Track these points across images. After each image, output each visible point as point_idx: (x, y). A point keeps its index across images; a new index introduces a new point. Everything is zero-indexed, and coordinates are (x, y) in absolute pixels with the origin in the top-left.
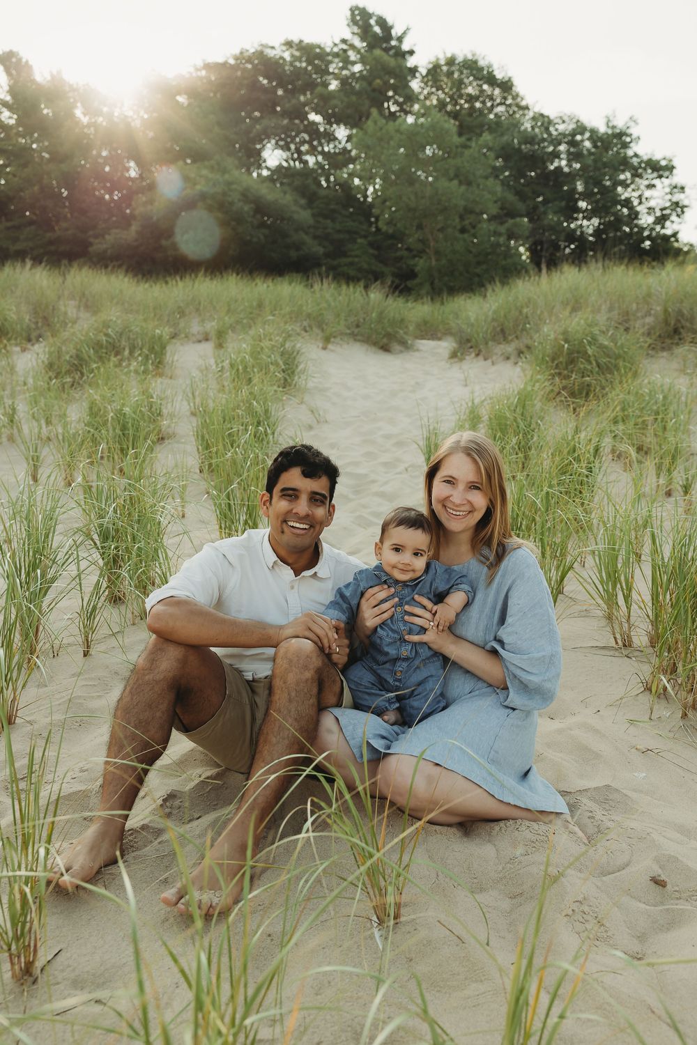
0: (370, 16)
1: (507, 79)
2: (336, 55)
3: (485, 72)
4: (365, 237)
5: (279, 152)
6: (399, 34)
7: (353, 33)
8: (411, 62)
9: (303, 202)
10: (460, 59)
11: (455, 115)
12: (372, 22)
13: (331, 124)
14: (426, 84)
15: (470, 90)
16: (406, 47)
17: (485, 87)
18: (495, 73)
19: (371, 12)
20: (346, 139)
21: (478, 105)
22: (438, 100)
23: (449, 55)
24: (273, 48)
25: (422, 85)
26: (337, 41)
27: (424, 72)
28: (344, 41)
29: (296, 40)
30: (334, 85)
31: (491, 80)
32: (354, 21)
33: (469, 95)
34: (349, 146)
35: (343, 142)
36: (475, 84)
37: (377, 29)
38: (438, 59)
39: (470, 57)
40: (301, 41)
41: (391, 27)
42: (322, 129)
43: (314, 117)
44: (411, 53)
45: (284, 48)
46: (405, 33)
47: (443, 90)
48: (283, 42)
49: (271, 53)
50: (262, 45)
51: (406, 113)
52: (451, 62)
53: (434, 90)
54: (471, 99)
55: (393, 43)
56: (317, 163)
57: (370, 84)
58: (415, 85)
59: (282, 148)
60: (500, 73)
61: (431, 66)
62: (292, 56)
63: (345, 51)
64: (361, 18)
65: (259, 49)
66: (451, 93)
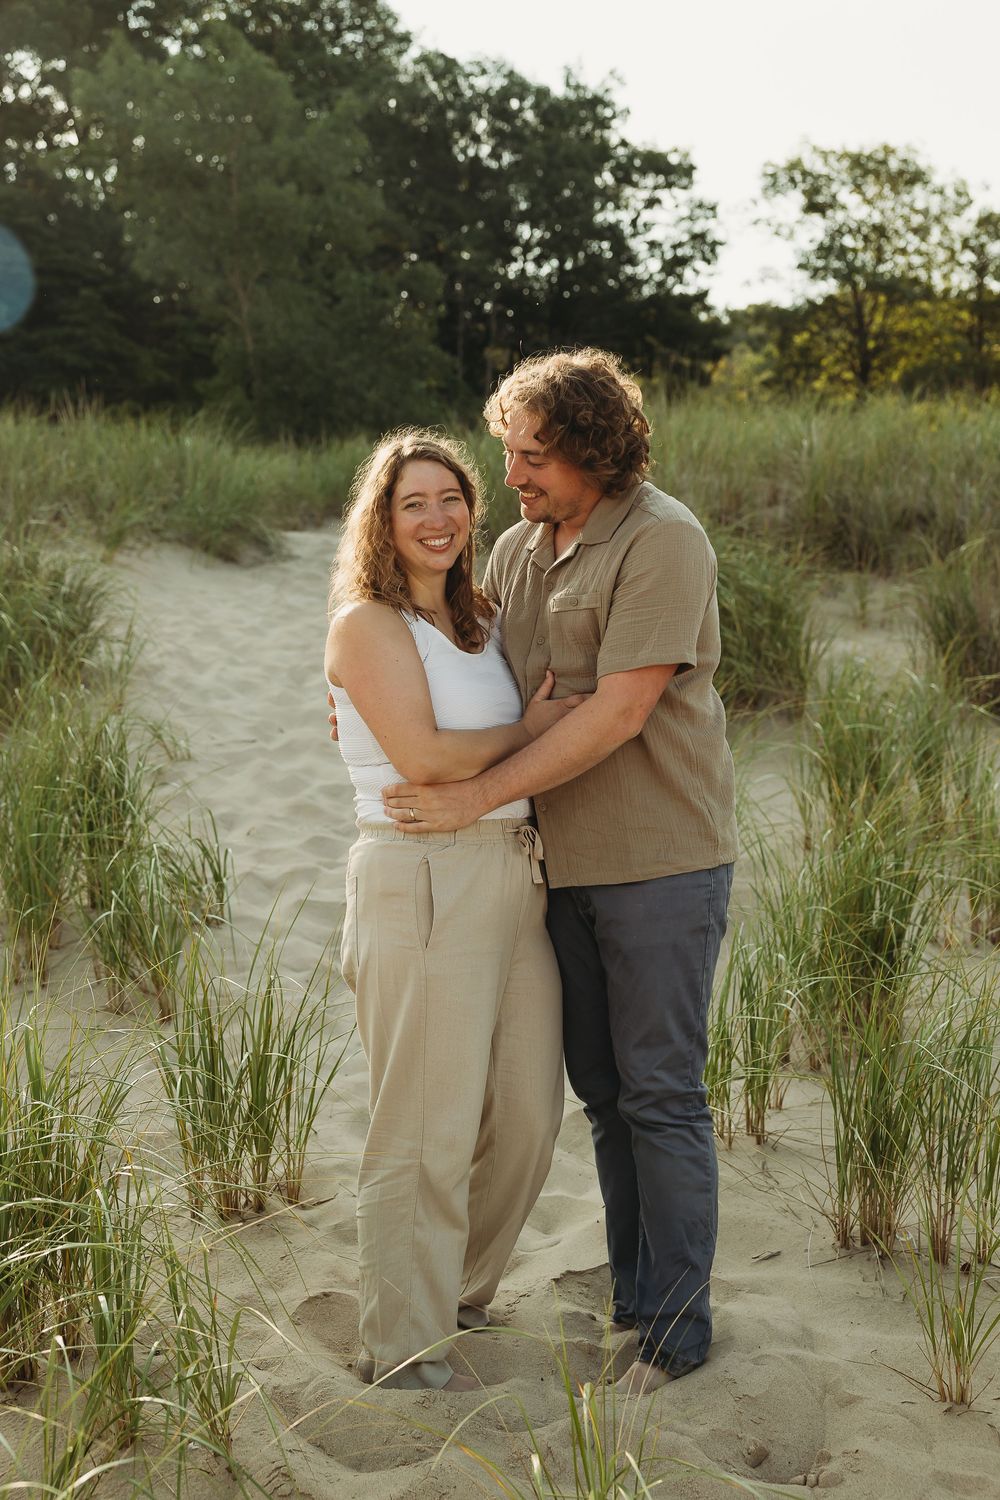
20: (39, 79)
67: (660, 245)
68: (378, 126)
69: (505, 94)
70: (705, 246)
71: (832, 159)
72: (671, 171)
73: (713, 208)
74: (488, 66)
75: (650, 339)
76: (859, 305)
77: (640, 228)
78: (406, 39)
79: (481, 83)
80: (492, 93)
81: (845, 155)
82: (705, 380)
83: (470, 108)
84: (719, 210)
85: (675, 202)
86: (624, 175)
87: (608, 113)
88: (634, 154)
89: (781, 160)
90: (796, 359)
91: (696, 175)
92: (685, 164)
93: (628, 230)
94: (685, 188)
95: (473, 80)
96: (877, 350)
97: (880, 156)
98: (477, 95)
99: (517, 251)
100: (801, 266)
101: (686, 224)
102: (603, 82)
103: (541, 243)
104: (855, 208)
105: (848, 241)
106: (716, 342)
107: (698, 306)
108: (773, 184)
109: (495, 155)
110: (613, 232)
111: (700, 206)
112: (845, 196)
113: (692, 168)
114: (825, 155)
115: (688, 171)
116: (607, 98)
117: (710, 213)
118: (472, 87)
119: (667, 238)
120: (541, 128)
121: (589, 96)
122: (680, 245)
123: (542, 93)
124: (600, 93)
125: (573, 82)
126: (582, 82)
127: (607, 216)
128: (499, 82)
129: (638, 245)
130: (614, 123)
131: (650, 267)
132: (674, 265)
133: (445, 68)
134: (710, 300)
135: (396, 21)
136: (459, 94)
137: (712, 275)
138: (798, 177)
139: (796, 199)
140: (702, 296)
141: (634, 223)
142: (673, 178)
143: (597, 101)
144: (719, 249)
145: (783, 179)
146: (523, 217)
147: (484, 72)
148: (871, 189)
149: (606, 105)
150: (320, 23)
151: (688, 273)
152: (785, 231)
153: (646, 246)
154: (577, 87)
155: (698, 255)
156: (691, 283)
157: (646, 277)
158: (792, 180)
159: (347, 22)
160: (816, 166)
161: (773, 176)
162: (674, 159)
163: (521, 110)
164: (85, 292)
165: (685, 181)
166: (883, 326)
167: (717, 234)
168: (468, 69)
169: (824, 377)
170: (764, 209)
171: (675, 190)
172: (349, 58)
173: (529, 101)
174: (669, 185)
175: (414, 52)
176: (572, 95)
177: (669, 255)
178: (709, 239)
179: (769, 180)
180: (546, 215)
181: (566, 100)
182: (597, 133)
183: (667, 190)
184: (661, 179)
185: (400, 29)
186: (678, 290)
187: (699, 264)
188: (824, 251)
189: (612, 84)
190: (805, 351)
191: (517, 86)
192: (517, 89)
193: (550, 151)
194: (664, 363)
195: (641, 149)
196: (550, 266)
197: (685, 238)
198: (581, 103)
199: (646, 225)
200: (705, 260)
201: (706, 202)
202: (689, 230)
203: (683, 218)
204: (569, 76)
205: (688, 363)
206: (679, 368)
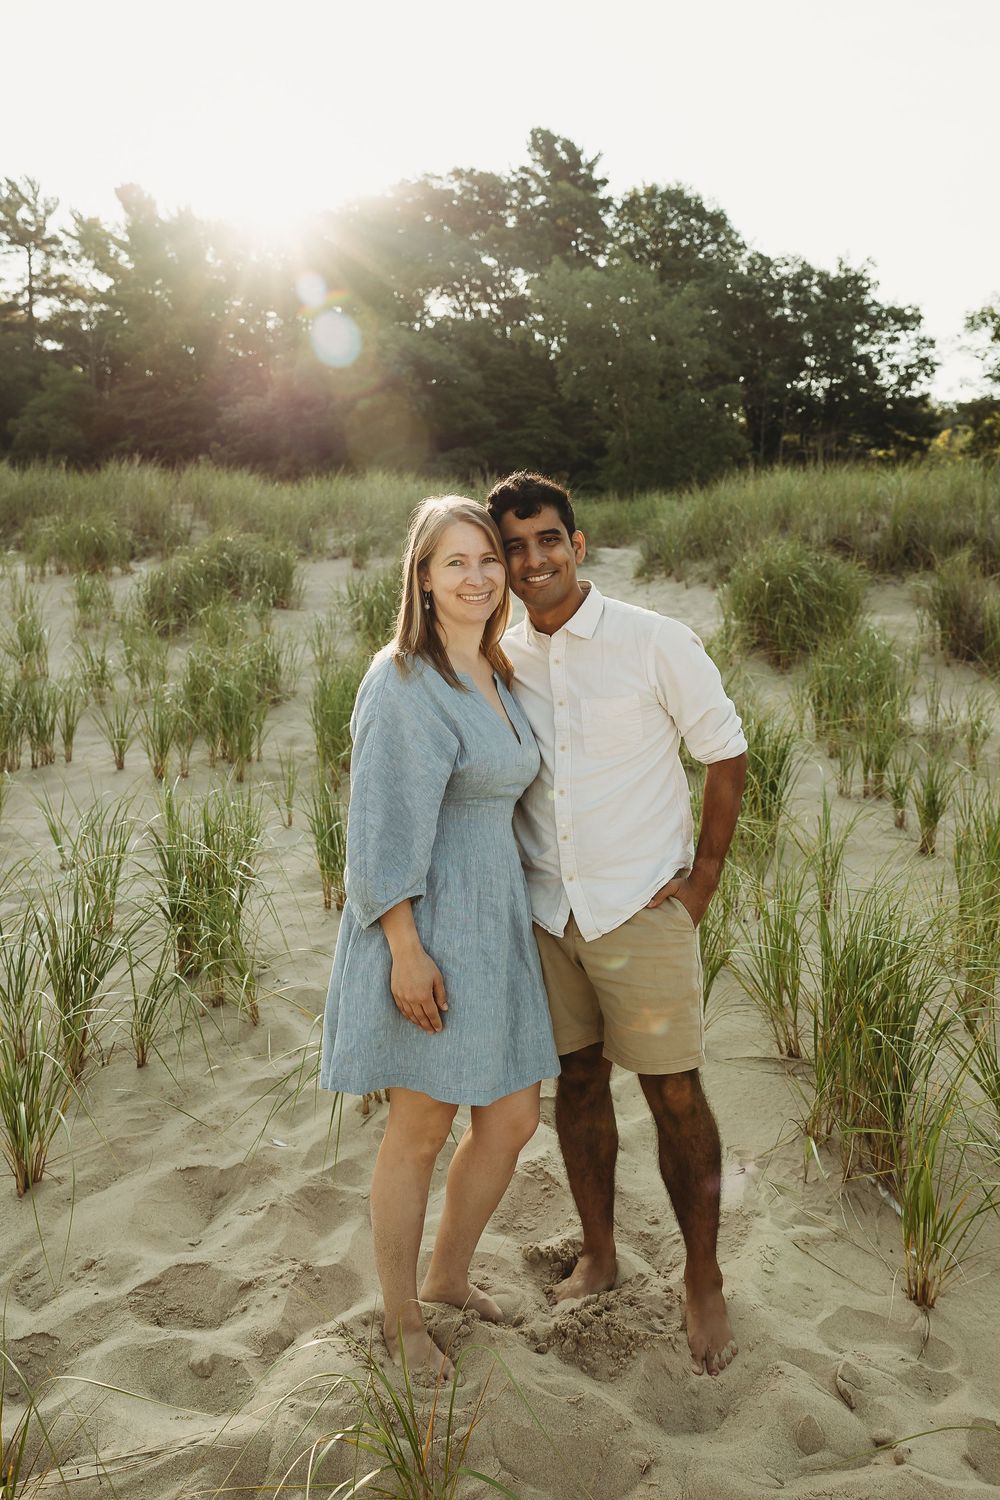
0: (555, 140)
1: (718, 212)
2: (514, 185)
3: (693, 205)
4: (547, 403)
5: (445, 299)
6: (590, 161)
7: (534, 160)
8: (603, 193)
9: (472, 362)
10: (662, 188)
11: (657, 256)
12: (558, 146)
13: (507, 269)
14: (621, 218)
15: (674, 226)
16: (597, 175)
17: (693, 221)
18: (704, 205)
19: (556, 135)
20: (525, 284)
21: (684, 243)
22: (636, 236)
23: (649, 185)
24: (439, 178)
25: (617, 220)
26: (516, 170)
27: (619, 205)
28: (524, 169)
29: (467, 169)
30: (511, 222)
31: (699, 212)
32: (535, 146)
33: (672, 231)
34: (529, 292)
35: (523, 288)
36: (680, 218)
37: (563, 155)
38: (635, 190)
39: (674, 187)
40: (472, 170)
41: (580, 153)
42: (497, 274)
43: (489, 261)
44: (604, 182)
45: (452, 178)
46: (596, 159)
47: (642, 225)
48: (451, 171)
49: (436, 184)
50: (427, 175)
51: (597, 253)
52: (652, 192)
53: (631, 224)
54: (677, 236)
55: (583, 171)
56: (491, 312)
57: (554, 221)
58: (609, 220)
59: (449, 296)
60: (710, 206)
61: (627, 198)
62: (462, 187)
63: (525, 181)
64: (543, 142)
65: (422, 179)
66: (652, 229)
67: (898, 367)
68: (719, 299)
69: (799, 277)
70: (927, 365)
72: (905, 319)
73: (932, 342)
74: (789, 260)
75: (889, 426)
77: (885, 356)
78: (743, 246)
79: (784, 271)
80: (791, 277)
82: (924, 449)
83: (778, 287)
84: (936, 343)
85: (907, 338)
86: (877, 323)
87: (865, 284)
88: (882, 310)
89: (977, 308)
90: (986, 435)
91: (922, 321)
92: (916, 315)
93: (875, 359)
94: (913, 330)
95: (778, 269)
98: (782, 278)
99: (805, 372)
100: (990, 376)
101: (916, 352)
102: (862, 267)
103: (822, 368)
106: (932, 426)
107: (922, 404)
108: (972, 324)
109: (794, 314)
110: (865, 360)
111: (924, 341)
113: (920, 317)
115: (918, 319)
116: (865, 275)
117: (930, 345)
118: (778, 274)
119: (902, 362)
120: (824, 296)
121: (853, 274)
122: (912, 366)
123: (822, 275)
124: (861, 272)
125: (844, 267)
126: (849, 267)
127: (862, 350)
128: (798, 269)
129: (884, 368)
130: (869, 291)
131: (887, 379)
132: (907, 380)
133: (764, 264)
134: (932, 398)
135: (738, 235)
136: (770, 278)
137: (930, 384)
138: (989, 319)
139: (987, 332)
140: (924, 397)
141: (881, 352)
142: (906, 324)
143: (858, 278)
144: (936, 368)
145: (977, 320)
146: (809, 352)
147: (787, 264)
149: (864, 280)
150: (691, 240)
151: (914, 384)
152: (981, 354)
153: (889, 369)
154: (847, 270)
155: (923, 373)
156: (916, 390)
157: (887, 386)
158: (984, 321)
159: (709, 238)
161: (972, 318)
162: (908, 312)
163: (810, 286)
165: (914, 325)
167: (936, 359)
168: (776, 263)
171: (908, 332)
172: (709, 260)
173: (815, 279)
174: (905, 328)
175: (747, 254)
176: (843, 275)
177: (903, 373)
178: (930, 362)
179: (970, 321)
180: (824, 350)
181: (839, 278)
182: (858, 298)
183: (902, 331)
184: (899, 326)
185: (739, 240)
186: (908, 394)
189: (868, 266)
191: (807, 272)
192: (807, 274)
193: (826, 310)
194: (897, 439)
195: (886, 307)
196: (826, 382)
197: (915, 361)
198: (848, 280)
199: (888, 354)
200: (927, 375)
201: (928, 338)
202: (917, 356)
203: (913, 349)
204: (841, 263)
205: (913, 439)
206: (906, 443)
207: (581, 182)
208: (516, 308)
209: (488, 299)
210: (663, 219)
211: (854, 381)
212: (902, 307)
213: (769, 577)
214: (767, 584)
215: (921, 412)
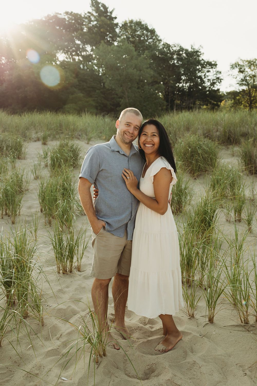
0: (99, 3)
1: (153, 29)
2: (86, 18)
3: (144, 26)
4: (99, 89)
5: (63, 55)
6: (111, 11)
7: (93, 10)
8: (115, 21)
10: (135, 21)
11: (133, 42)
12: (100, 6)
13: (84, 45)
14: (122, 30)
15: (138, 33)
16: (113, 15)
17: (145, 32)
18: (148, 27)
19: (99, 2)
20: (90, 50)
21: (142, 39)
22: (126, 36)
23: (130, 20)
24: (61, 14)
25: (120, 30)
26: (86, 13)
27: (121, 26)
28: (89, 13)
29: (70, 12)
30: (85, 30)
31: (147, 29)
32: (93, 5)
33: (138, 35)
34: (92, 53)
35: (90, 51)
36: (140, 31)
37: (102, 8)
38: (126, 21)
39: (138, 20)
40: (72, 12)
41: (107, 8)
42: (81, 47)
43: (78, 42)
44: (116, 18)
45: (65, 14)
46: (113, 10)
47: (128, 32)
48: (64, 12)
49: (60, 16)
50: (56, 13)
51: (114, 41)
52: (131, 22)
53: (125, 32)
54: (139, 36)
55: (109, 14)
56: (79, 59)
57: (100, 30)
58: (117, 30)
59: (65, 53)
60: (150, 27)
61: (123, 23)
62: (68, 17)
63: (89, 16)
64: (95, 4)
65: (55, 14)
66: (131, 34)
67: (210, 80)
68: (154, 57)
69: (179, 51)
70: (219, 80)
71: (244, 62)
72: (212, 65)
73: (220, 72)
74: (176, 45)
75: (208, 98)
76: (250, 91)
77: (206, 76)
78: (161, 40)
79: (174, 49)
80: (177, 50)
81: (247, 61)
82: (219, 106)
83: (173, 54)
84: (222, 73)
85: (213, 71)
86: (203, 66)
87: (200, 54)
88: (205, 62)
89: (234, 62)
90: (237, 102)
91: (217, 66)
92: (215, 64)
93: (203, 77)
94: (215, 68)
95: (173, 48)
96: (253, 100)
97: (254, 61)
98: (174, 51)
99: (181, 81)
100: (238, 83)
101: (215, 75)
103: (187, 80)
104: (249, 71)
105: (248, 78)
106: (221, 99)
107: (218, 92)
108: (233, 67)
109: (177, 62)
110: (200, 77)
111: (218, 72)
112: (247, 69)
114: (243, 61)
115: (216, 65)
116: (200, 51)
117: (220, 73)
118: (173, 49)
119: (211, 78)
120: (186, 57)
121: (196, 50)
122: (214, 80)
123: (187, 50)
124: (198, 50)
126: (194, 48)
127: (199, 74)
128: (178, 48)
129: (206, 80)
130: (201, 56)
131: (207, 84)
132: (213, 84)
133: (168, 46)
134: (221, 90)
135: (159, 37)
136: (170, 51)
137: (220, 86)
138: (237, 66)
139: (237, 70)
140: (218, 90)
141: (205, 75)
142: (212, 66)
143: (197, 52)
144: (222, 80)
145: (234, 66)
146: (183, 75)
147: (175, 46)
148: (252, 68)
149: (199, 52)
150: (144, 38)
151: (215, 85)
152: (235, 77)
154: (194, 49)
155: (218, 82)
156: (216, 87)
157: (207, 86)
158: (236, 66)
159: (150, 37)
160: (241, 63)
161: (232, 66)
162: (213, 63)
163: (182, 54)
164: (97, 91)
165: (215, 67)
166: (254, 95)
167: (222, 78)
168: (172, 46)
169: (242, 105)
170: (230, 73)
171: (213, 69)
172: (150, 44)
173: (184, 52)
174: (212, 68)
175: (162, 43)
176: (193, 50)
177: (212, 82)
178: (220, 78)
180: (187, 74)
181: (191, 51)
182: (197, 58)
183: (211, 69)
184: (210, 67)
185: (159, 38)
186: (213, 88)
187: (217, 83)
188: (242, 80)
189: (200, 48)
190: (239, 100)
191: (182, 49)
192: (181, 50)
193: (188, 62)
194: (210, 103)
195: (206, 61)
196: (188, 84)
197: (215, 78)
198: (194, 52)
199: (207, 76)
200: (219, 83)
201: (219, 71)
202: (216, 77)
203: (214, 74)
204: (192, 46)
205: (215, 103)
206: (213, 104)
207: (108, 17)
208: (88, 58)
209: (78, 55)
210: (135, 31)
211: (197, 85)
212: (211, 61)
213: (190, 147)
214: (190, 149)
215: (217, 94)
